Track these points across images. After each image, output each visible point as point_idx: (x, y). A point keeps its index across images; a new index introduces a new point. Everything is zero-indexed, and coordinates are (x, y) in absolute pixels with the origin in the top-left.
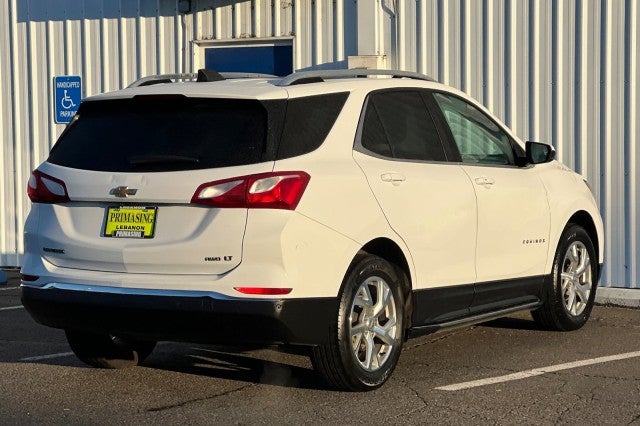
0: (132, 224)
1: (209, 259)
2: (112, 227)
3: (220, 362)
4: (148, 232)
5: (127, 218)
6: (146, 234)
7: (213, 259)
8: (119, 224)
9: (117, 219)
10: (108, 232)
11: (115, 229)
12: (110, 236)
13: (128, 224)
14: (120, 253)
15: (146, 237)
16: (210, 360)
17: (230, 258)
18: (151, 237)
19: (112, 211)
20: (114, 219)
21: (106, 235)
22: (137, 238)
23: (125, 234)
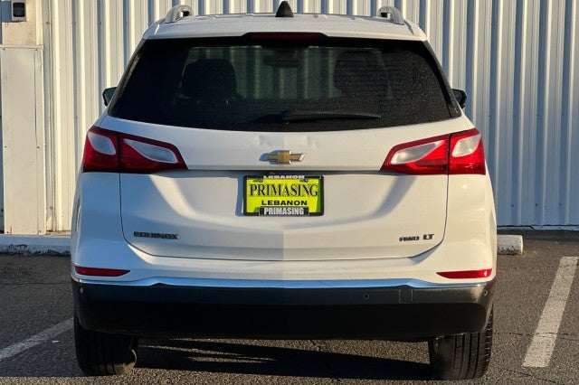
0: (286, 199)
1: (405, 239)
2: (254, 202)
3: (213, 353)
4: (313, 208)
5: (277, 190)
6: (310, 211)
7: (410, 239)
8: (266, 199)
9: (261, 192)
10: (250, 209)
11: (260, 205)
12: (254, 214)
13: (280, 199)
14: (280, 237)
15: (312, 214)
16: (203, 352)
17: (431, 236)
18: (320, 213)
19: (250, 182)
20: (256, 193)
21: (246, 214)
22: (299, 215)
23: (279, 211)
